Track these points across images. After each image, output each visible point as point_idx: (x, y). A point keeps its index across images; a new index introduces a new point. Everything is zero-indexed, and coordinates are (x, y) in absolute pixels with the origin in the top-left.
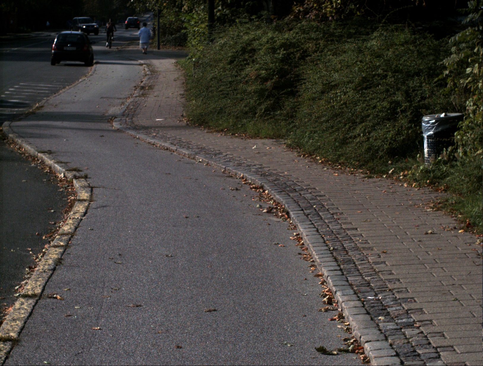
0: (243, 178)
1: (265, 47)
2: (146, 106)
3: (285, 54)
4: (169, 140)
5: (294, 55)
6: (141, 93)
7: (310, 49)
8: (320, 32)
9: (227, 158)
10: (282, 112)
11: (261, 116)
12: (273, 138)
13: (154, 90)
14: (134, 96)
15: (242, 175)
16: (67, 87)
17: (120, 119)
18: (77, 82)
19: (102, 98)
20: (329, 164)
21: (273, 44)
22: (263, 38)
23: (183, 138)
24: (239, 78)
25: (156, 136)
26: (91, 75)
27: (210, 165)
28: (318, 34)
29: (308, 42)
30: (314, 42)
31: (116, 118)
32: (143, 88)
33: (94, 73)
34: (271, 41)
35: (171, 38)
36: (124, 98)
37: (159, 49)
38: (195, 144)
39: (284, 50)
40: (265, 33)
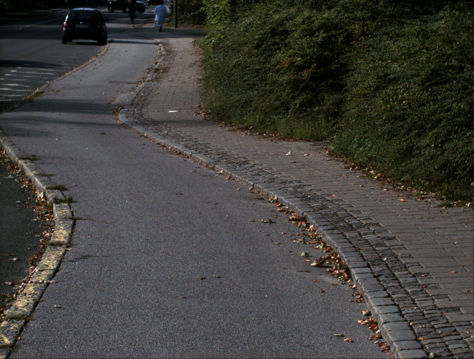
0: (277, 201)
1: (301, 28)
2: (158, 93)
3: (325, 37)
4: (183, 141)
5: (336, 38)
6: (154, 76)
7: (356, 32)
8: (367, 10)
9: (255, 170)
10: (321, 108)
11: (295, 112)
12: (310, 141)
13: (169, 73)
14: (147, 80)
15: (276, 198)
16: (75, 69)
17: (127, 109)
18: (87, 63)
19: (110, 82)
20: (389, 182)
21: (311, 24)
22: (298, 17)
23: (200, 139)
24: (268, 66)
25: (167, 134)
26: (102, 55)
27: (233, 179)
28: (366, 13)
29: (354, 23)
30: (361, 23)
31: (123, 108)
32: (157, 70)
33: (106, 53)
34: (307, 21)
35: (190, 16)
36: (135, 83)
37: (177, 27)
38: (215, 148)
39: (324, 33)
40: (300, 11)
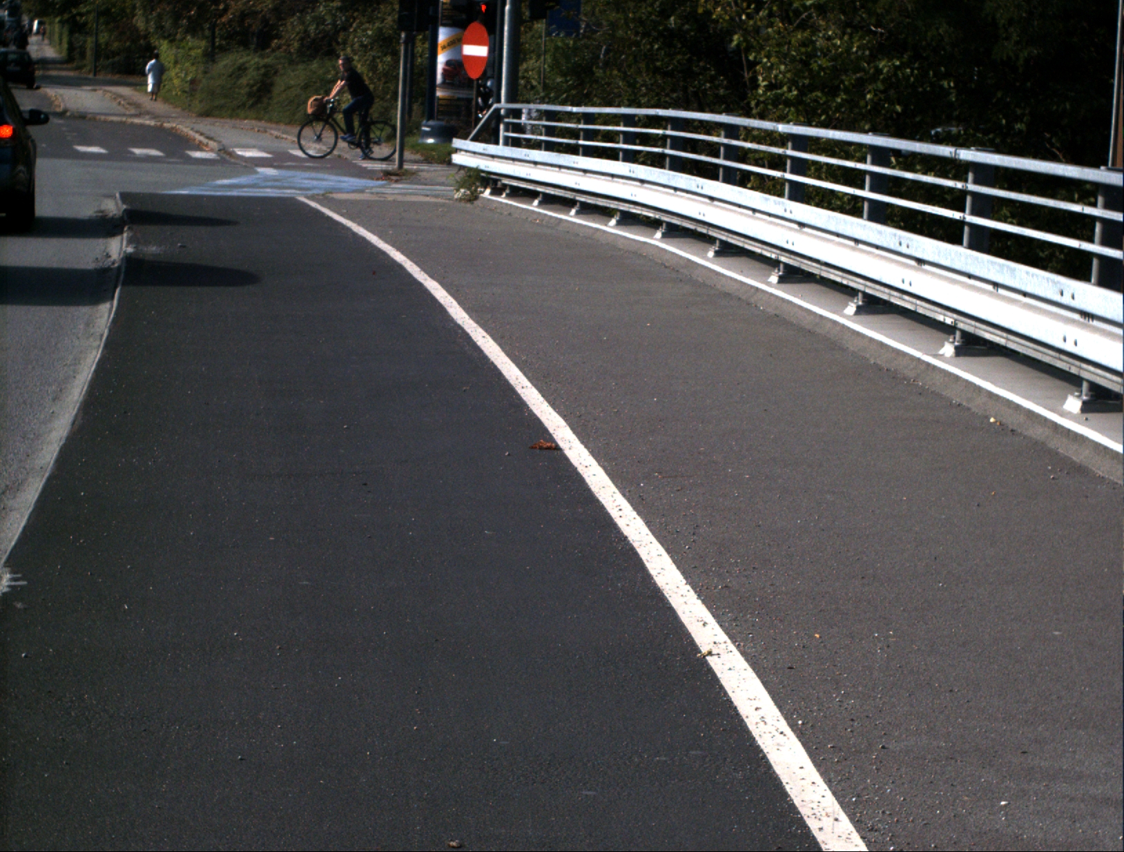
1: (253, 67)
3: (265, 71)
5: (270, 72)
7: (280, 68)
10: (261, 104)
11: (249, 107)
12: (256, 119)
21: (258, 65)
22: (252, 61)
24: (236, 85)
28: (285, 61)
29: (279, 65)
30: (282, 65)
34: (256, 63)
35: (108, 63)
37: (95, 75)
